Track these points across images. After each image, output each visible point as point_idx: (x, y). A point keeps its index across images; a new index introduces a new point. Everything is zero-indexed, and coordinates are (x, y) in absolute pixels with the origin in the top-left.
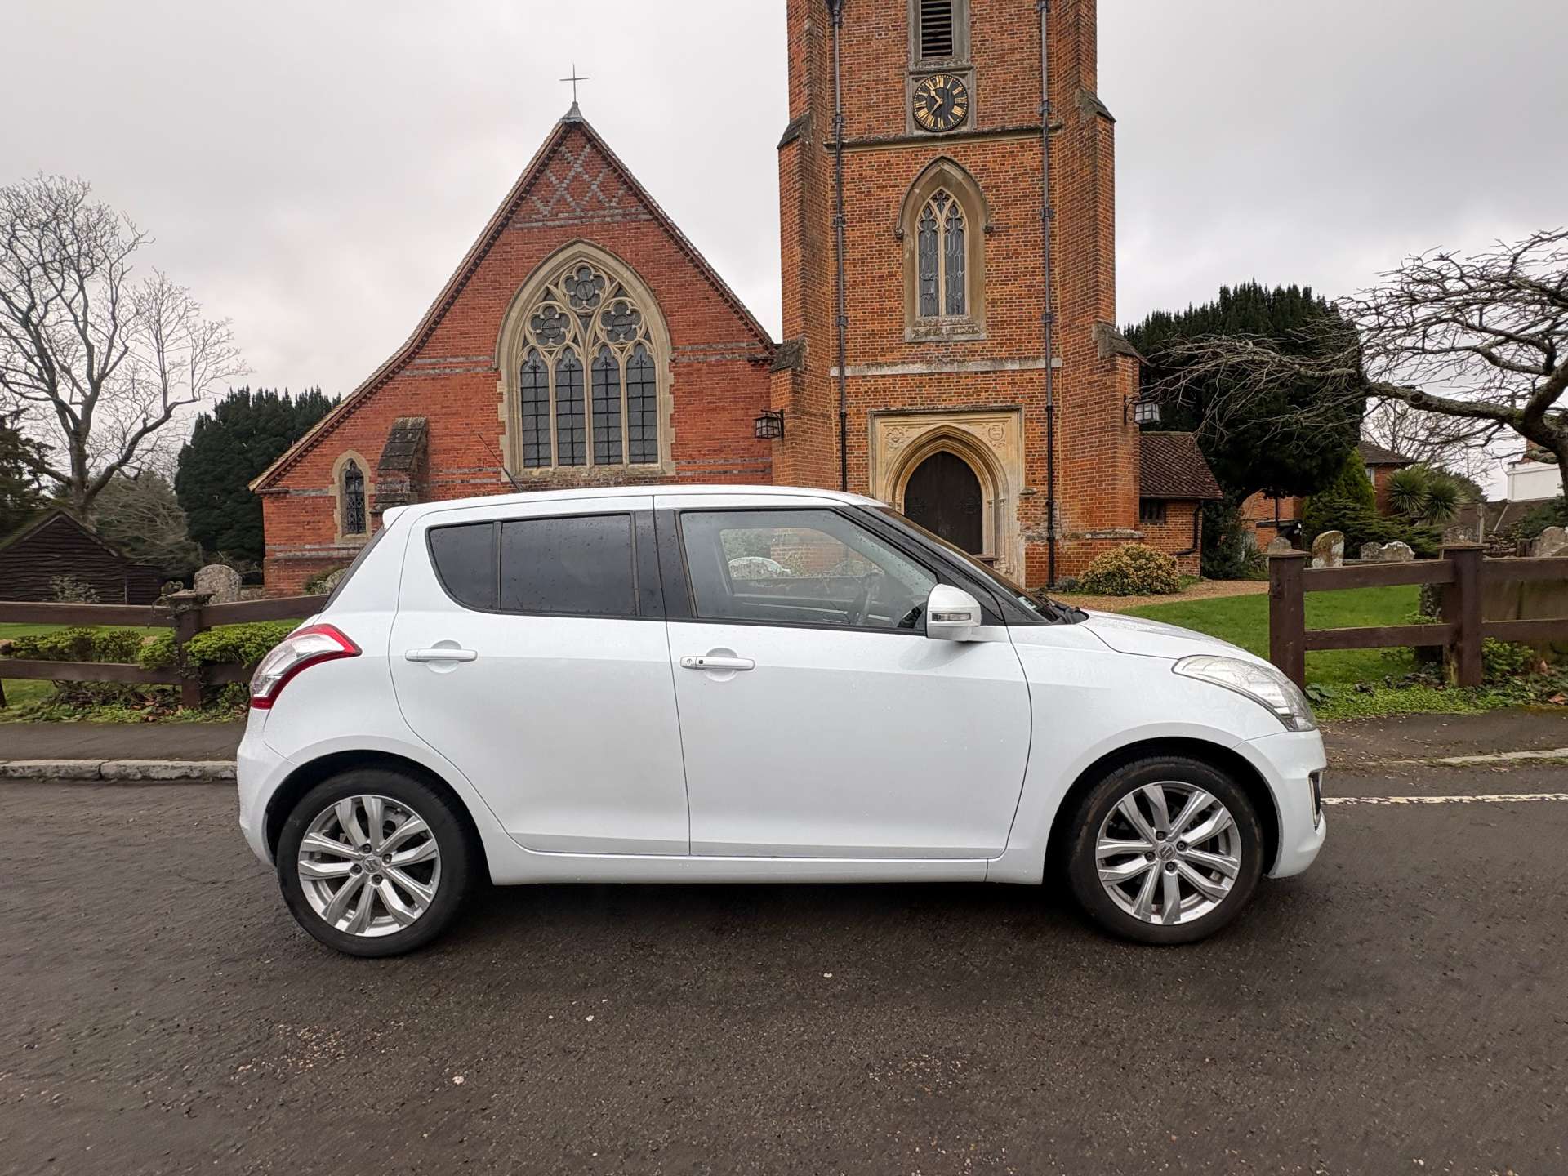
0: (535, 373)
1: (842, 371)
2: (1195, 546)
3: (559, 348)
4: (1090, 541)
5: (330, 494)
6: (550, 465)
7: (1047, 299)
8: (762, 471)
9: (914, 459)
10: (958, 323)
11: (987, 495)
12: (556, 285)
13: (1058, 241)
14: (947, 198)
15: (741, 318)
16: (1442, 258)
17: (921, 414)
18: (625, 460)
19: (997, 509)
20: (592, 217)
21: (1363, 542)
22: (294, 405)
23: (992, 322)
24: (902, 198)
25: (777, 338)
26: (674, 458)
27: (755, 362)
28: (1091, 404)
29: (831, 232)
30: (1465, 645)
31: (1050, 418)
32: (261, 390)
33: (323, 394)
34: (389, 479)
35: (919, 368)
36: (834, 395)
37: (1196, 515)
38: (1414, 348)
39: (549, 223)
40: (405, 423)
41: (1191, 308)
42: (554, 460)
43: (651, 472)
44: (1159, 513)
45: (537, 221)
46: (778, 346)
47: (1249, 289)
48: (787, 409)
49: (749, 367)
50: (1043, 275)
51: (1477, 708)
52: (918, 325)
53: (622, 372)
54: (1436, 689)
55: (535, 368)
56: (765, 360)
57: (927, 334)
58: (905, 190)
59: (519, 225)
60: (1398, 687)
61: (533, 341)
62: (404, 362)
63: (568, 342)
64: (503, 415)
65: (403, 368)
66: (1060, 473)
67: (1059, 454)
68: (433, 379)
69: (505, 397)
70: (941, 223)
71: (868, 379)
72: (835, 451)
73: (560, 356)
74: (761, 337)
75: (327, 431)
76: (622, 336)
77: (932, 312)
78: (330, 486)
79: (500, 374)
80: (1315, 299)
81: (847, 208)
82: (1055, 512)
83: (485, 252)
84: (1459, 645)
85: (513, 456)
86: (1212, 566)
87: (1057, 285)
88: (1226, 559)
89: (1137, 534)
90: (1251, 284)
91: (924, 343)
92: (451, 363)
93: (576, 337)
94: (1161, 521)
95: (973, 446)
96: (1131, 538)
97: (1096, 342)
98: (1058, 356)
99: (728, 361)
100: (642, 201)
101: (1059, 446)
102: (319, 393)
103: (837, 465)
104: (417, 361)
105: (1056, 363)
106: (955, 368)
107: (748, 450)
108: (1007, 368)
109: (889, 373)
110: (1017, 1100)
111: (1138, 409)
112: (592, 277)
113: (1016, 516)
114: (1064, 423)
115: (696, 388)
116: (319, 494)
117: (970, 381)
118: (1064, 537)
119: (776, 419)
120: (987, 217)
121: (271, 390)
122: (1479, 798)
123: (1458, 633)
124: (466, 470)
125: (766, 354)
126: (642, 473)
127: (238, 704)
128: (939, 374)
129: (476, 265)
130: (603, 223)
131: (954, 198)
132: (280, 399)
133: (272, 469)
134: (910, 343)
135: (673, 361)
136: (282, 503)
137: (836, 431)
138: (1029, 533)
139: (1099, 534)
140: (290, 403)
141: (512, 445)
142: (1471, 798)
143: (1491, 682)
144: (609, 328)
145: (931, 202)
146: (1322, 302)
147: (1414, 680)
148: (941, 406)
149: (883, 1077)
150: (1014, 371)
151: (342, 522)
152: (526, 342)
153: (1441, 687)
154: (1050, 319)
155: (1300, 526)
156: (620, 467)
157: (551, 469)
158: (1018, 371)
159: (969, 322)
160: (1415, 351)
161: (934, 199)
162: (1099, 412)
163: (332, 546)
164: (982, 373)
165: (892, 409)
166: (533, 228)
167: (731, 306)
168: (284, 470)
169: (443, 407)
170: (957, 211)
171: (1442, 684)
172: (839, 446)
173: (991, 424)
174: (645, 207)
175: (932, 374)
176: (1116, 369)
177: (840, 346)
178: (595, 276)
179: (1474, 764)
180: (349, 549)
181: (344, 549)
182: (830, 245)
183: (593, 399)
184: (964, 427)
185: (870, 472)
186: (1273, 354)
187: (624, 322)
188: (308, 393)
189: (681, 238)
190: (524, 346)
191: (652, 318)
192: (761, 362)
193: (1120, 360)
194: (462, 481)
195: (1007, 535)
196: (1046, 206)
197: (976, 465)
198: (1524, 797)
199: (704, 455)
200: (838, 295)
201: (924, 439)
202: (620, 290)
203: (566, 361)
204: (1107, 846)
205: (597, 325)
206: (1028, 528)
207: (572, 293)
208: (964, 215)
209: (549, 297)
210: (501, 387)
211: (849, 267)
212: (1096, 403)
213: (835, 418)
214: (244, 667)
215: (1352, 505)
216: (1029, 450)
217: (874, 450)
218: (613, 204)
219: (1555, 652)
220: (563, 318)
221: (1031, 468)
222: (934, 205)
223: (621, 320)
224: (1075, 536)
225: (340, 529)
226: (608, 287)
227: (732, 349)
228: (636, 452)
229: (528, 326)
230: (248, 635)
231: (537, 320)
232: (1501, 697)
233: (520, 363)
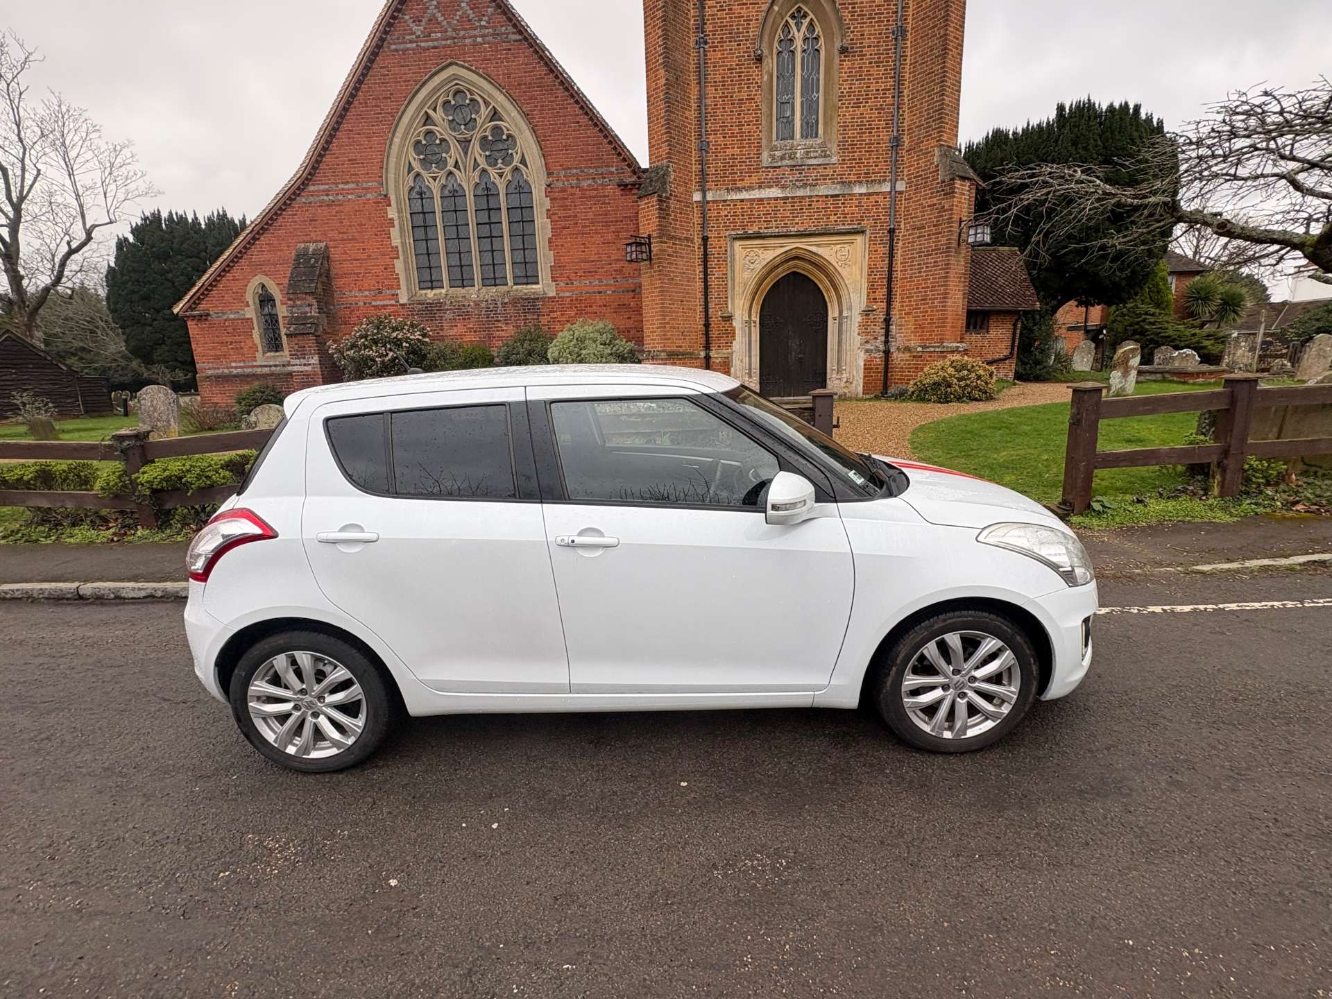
0: (422, 199)
1: (704, 196)
2: (1011, 353)
3: (442, 174)
4: (920, 354)
5: (247, 316)
6: (443, 287)
7: (895, 122)
8: (633, 291)
9: (768, 279)
10: (812, 147)
11: (833, 312)
12: (435, 110)
13: (908, 61)
14: (805, 16)
15: (610, 143)
16: (1266, 94)
17: (775, 236)
18: (510, 282)
19: (840, 325)
20: (464, 38)
21: (1158, 345)
22: (203, 226)
23: (843, 146)
24: (762, 16)
25: (644, 163)
26: (554, 279)
27: (624, 186)
28: (929, 227)
29: (693, 53)
30: (1231, 463)
31: (892, 240)
32: (171, 213)
33: (229, 216)
34: (299, 303)
35: (775, 192)
36: (697, 219)
37: (1015, 325)
38: (1227, 174)
39: (423, 44)
40: (308, 248)
41: (1028, 124)
42: (446, 282)
43: (534, 293)
44: (982, 323)
45: (411, 42)
46: (645, 171)
47: (1084, 104)
48: (654, 234)
49: (618, 192)
50: (893, 97)
51: (1231, 516)
52: (775, 149)
53: (502, 197)
54: (1200, 499)
55: (420, 194)
56: (633, 185)
57: (782, 158)
58: (765, 7)
59: (393, 47)
60: (1168, 498)
61: (417, 167)
62: (298, 188)
63: (450, 167)
64: (396, 240)
65: (299, 195)
66: (897, 290)
67: (898, 275)
68: (328, 205)
69: (396, 223)
70: (799, 44)
71: (728, 203)
72: (698, 272)
73: (443, 181)
74: (629, 161)
75: (236, 257)
76: (500, 161)
77: (787, 135)
78: (246, 309)
79: (389, 200)
80: (1143, 116)
81: (708, 27)
82: (891, 327)
83: (364, 75)
84: (1225, 462)
85: (408, 279)
86: (1025, 370)
87: (905, 108)
88: (1037, 363)
89: (962, 346)
90: (1086, 101)
91: (779, 167)
92: (343, 189)
93: (457, 162)
94: (985, 331)
95: (822, 266)
96: (956, 351)
97: (937, 166)
98: (902, 179)
99: (600, 185)
100: (511, 20)
101: (898, 266)
102: (225, 215)
103: (699, 285)
104: (311, 188)
105: (900, 186)
106: (807, 192)
107: (620, 271)
108: (855, 192)
109: (747, 197)
110: (826, 893)
111: (972, 232)
112: (468, 101)
113: (857, 331)
114: (904, 244)
115: (571, 213)
116: (237, 316)
117: (821, 205)
118: (898, 349)
119: (644, 244)
120: (843, 36)
121: (181, 212)
122: (1221, 606)
123: (1226, 453)
124: (367, 293)
125: (634, 179)
126: (526, 294)
127: (188, 525)
128: (793, 198)
129: (356, 89)
130: (475, 44)
131: (811, 16)
132: (190, 221)
133: (191, 293)
134: (767, 168)
135: (549, 186)
136: (205, 325)
137: (698, 253)
138: (868, 346)
139: (928, 347)
140: (200, 224)
141: (407, 269)
142: (1214, 607)
143: (1248, 493)
144: (488, 153)
145: (790, 20)
146: (1149, 119)
147: (1183, 492)
148: (794, 230)
149: (725, 875)
150: (861, 195)
151: (262, 342)
152: (410, 169)
153: (1204, 498)
154: (897, 143)
155: (1104, 332)
156: (505, 288)
157: (443, 291)
158: (865, 194)
159: (823, 145)
160: (1228, 178)
161: (793, 17)
162: (937, 234)
163: (255, 364)
164: (832, 196)
165: (750, 232)
166: (408, 49)
167: (601, 131)
168: (203, 294)
169: (340, 233)
170: (814, 30)
171: (1206, 494)
172: (701, 268)
173: (839, 246)
174: (515, 26)
175: (787, 198)
176: (954, 192)
177: (702, 171)
178: (471, 100)
179: (1221, 571)
180: (270, 366)
181: (266, 366)
182: (692, 67)
183: (477, 224)
184: (813, 249)
185: (729, 291)
186: (1098, 182)
187: (501, 147)
188: (215, 215)
189: (550, 60)
190: (409, 173)
191: (526, 143)
192: (629, 187)
193: (958, 183)
194: (365, 303)
195: (848, 348)
196: (899, 24)
197: (823, 284)
198: (1257, 605)
199: (580, 276)
200: (701, 119)
201: (778, 261)
202: (495, 115)
203: (450, 187)
204: (911, 681)
205: (476, 149)
206: (867, 342)
207: (451, 118)
208: (821, 34)
209: (428, 122)
210: (392, 213)
211: (710, 91)
212: (934, 226)
213: (698, 241)
214: (189, 494)
215: (1152, 310)
216: (871, 271)
217: (733, 271)
218: (483, 23)
219: (1305, 464)
220: (444, 144)
221: (872, 288)
222: (792, 23)
223: (499, 145)
224: (907, 349)
225: (260, 348)
226: (484, 112)
227: (602, 174)
228: (519, 274)
229: (411, 150)
230: (188, 467)
231: (419, 145)
232: (1253, 506)
233: (407, 189)
